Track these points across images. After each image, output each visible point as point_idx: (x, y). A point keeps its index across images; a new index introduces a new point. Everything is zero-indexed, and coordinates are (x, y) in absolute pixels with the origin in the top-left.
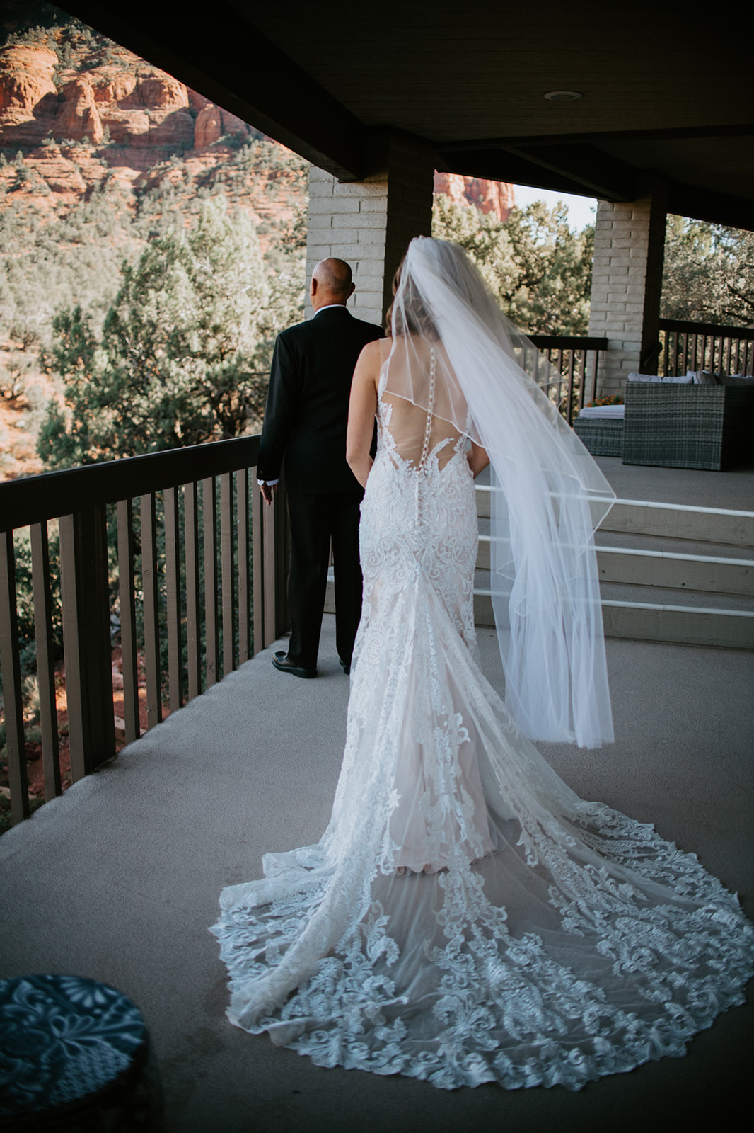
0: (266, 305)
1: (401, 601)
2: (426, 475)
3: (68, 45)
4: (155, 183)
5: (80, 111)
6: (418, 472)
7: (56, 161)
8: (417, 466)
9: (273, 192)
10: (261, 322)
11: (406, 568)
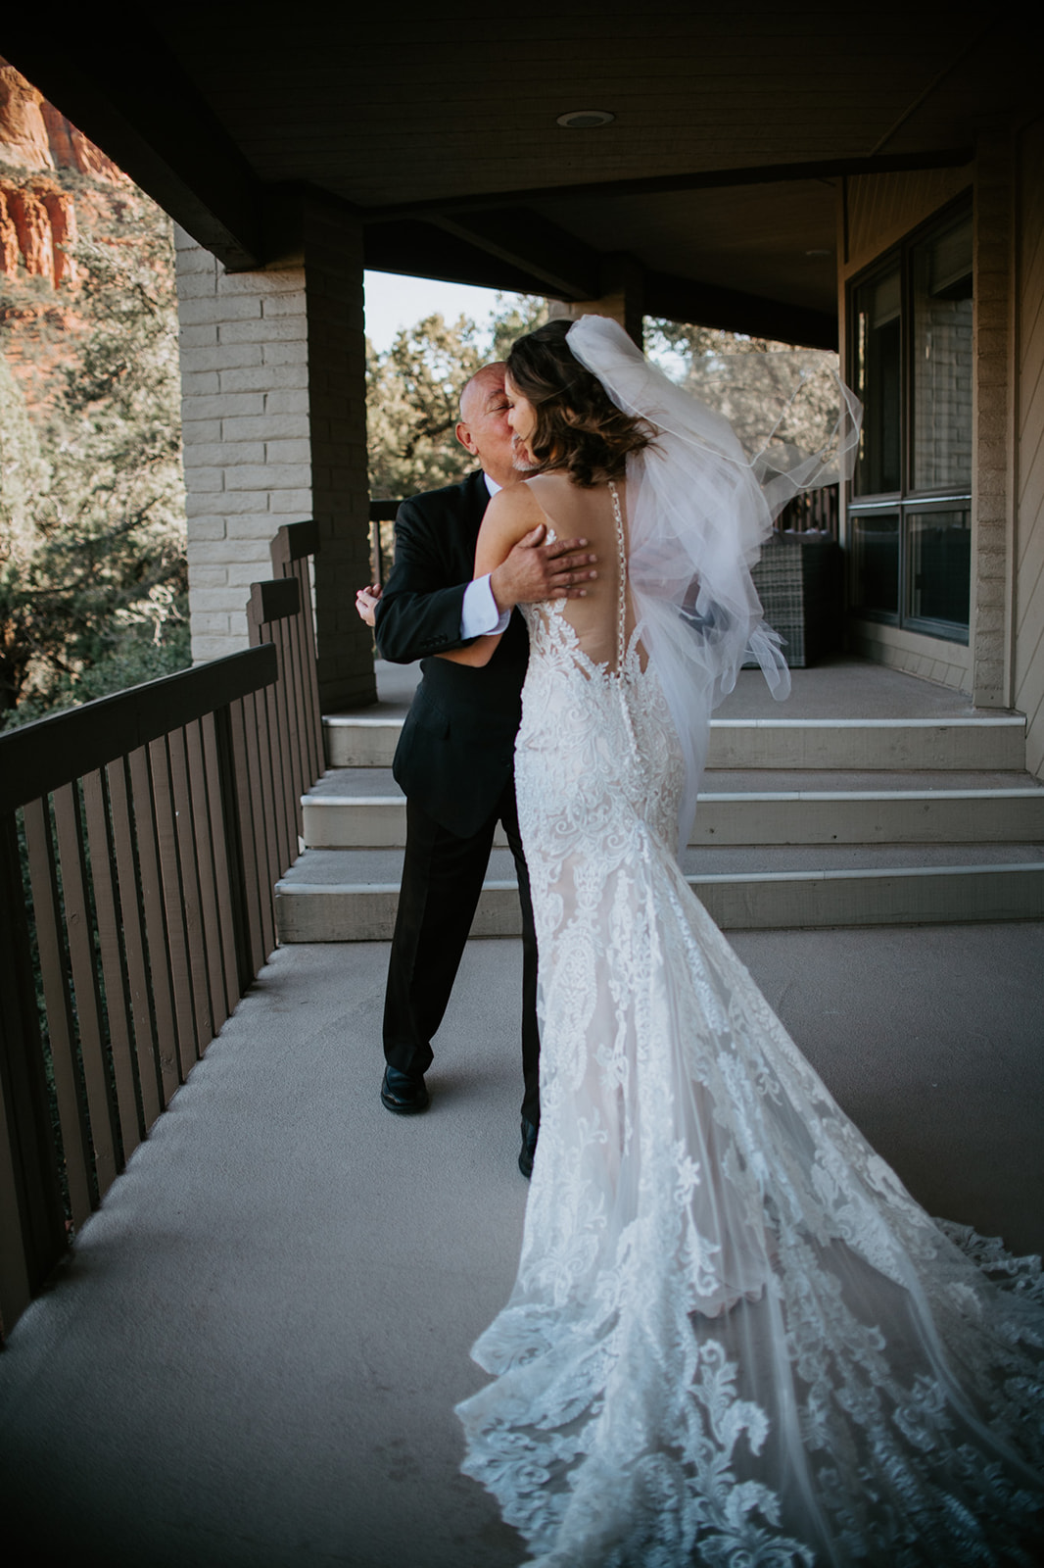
0: (46, 489)
1: (623, 881)
2: (628, 683)
6: (619, 680)
8: (615, 670)
10: (40, 516)
11: (622, 832)
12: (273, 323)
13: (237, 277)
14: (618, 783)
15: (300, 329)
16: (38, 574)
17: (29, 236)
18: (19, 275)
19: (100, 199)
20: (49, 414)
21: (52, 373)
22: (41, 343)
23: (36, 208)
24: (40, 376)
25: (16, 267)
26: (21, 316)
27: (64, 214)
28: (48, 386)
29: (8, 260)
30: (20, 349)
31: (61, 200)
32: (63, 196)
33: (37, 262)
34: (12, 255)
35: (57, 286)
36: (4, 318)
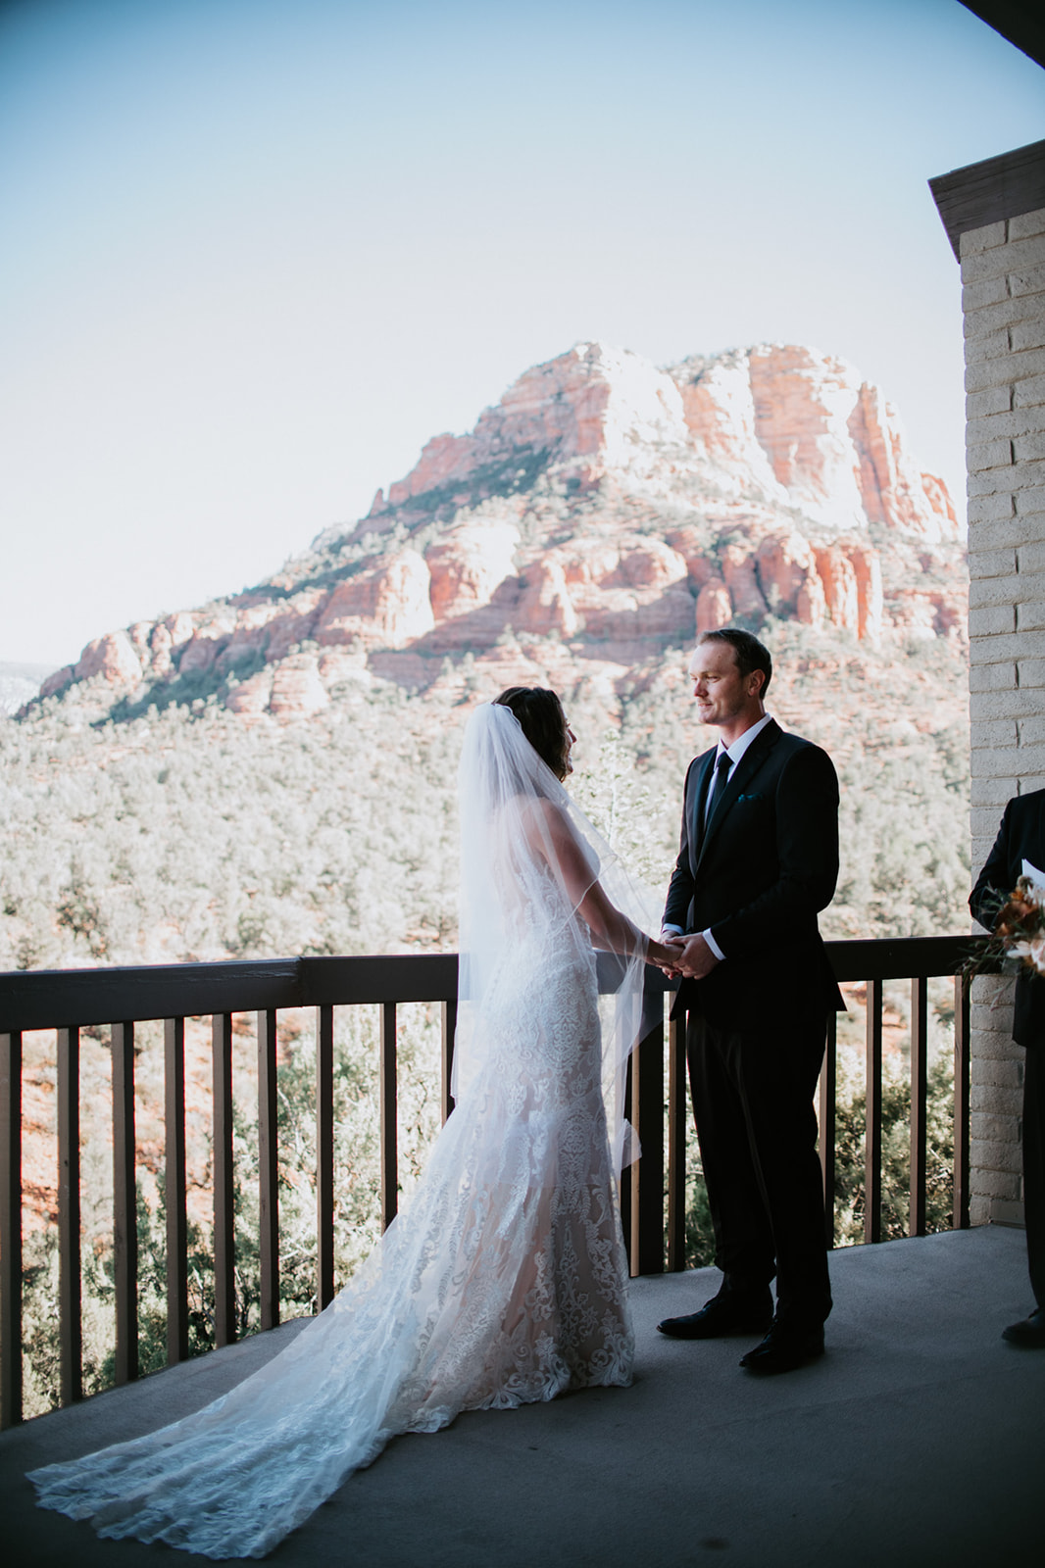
3: (532, 517)
4: (644, 687)
5: (546, 599)
7: (515, 664)
9: (805, 690)
17: (835, 592)
18: (825, 627)
19: (907, 551)
20: (845, 762)
21: (850, 721)
22: (842, 692)
23: (842, 565)
25: (822, 620)
26: (824, 666)
27: (868, 570)
28: (846, 734)
29: (814, 614)
30: (822, 698)
31: (866, 556)
32: (868, 552)
33: (843, 615)
34: (818, 609)
35: (861, 636)
36: (807, 669)
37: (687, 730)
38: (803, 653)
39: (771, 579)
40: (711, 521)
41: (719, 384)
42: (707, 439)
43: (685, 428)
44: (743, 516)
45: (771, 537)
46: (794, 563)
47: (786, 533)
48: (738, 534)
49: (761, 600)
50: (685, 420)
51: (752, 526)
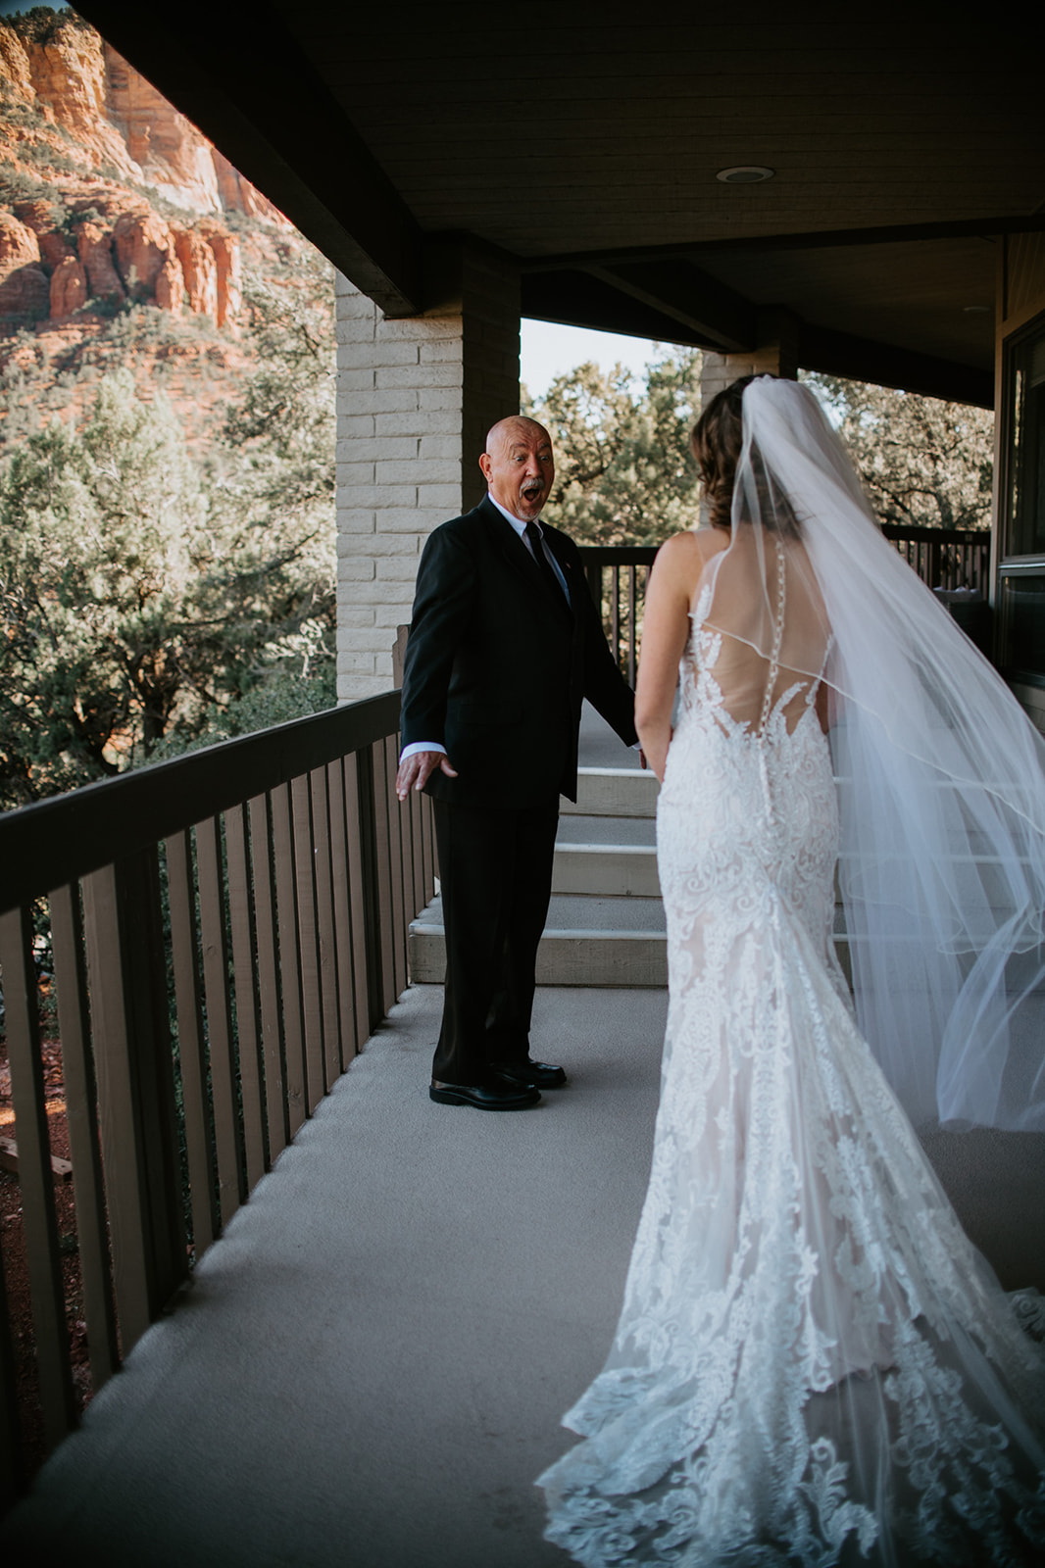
0: (202, 524)
1: (750, 946)
2: (771, 744)
6: (760, 741)
8: (757, 730)
9: (164, 376)
10: (195, 550)
11: (753, 894)
12: (429, 369)
13: (396, 323)
14: (750, 844)
15: (455, 375)
16: (190, 607)
17: (195, 275)
18: (184, 313)
19: (265, 241)
20: (206, 450)
21: (211, 409)
22: (202, 379)
23: (202, 249)
24: (200, 412)
25: (181, 305)
26: (183, 353)
27: (229, 256)
28: (207, 421)
29: (174, 299)
30: (181, 385)
31: (227, 241)
32: (228, 238)
33: (202, 301)
34: (177, 294)
35: (220, 325)
36: (167, 355)
37: (43, 415)
38: (161, 338)
39: (129, 260)
40: (64, 194)
41: (70, 45)
42: (55, 104)
43: (32, 91)
44: (100, 192)
45: (129, 215)
46: (152, 244)
47: (144, 211)
48: (93, 210)
49: (118, 282)
50: (31, 82)
51: (109, 203)
